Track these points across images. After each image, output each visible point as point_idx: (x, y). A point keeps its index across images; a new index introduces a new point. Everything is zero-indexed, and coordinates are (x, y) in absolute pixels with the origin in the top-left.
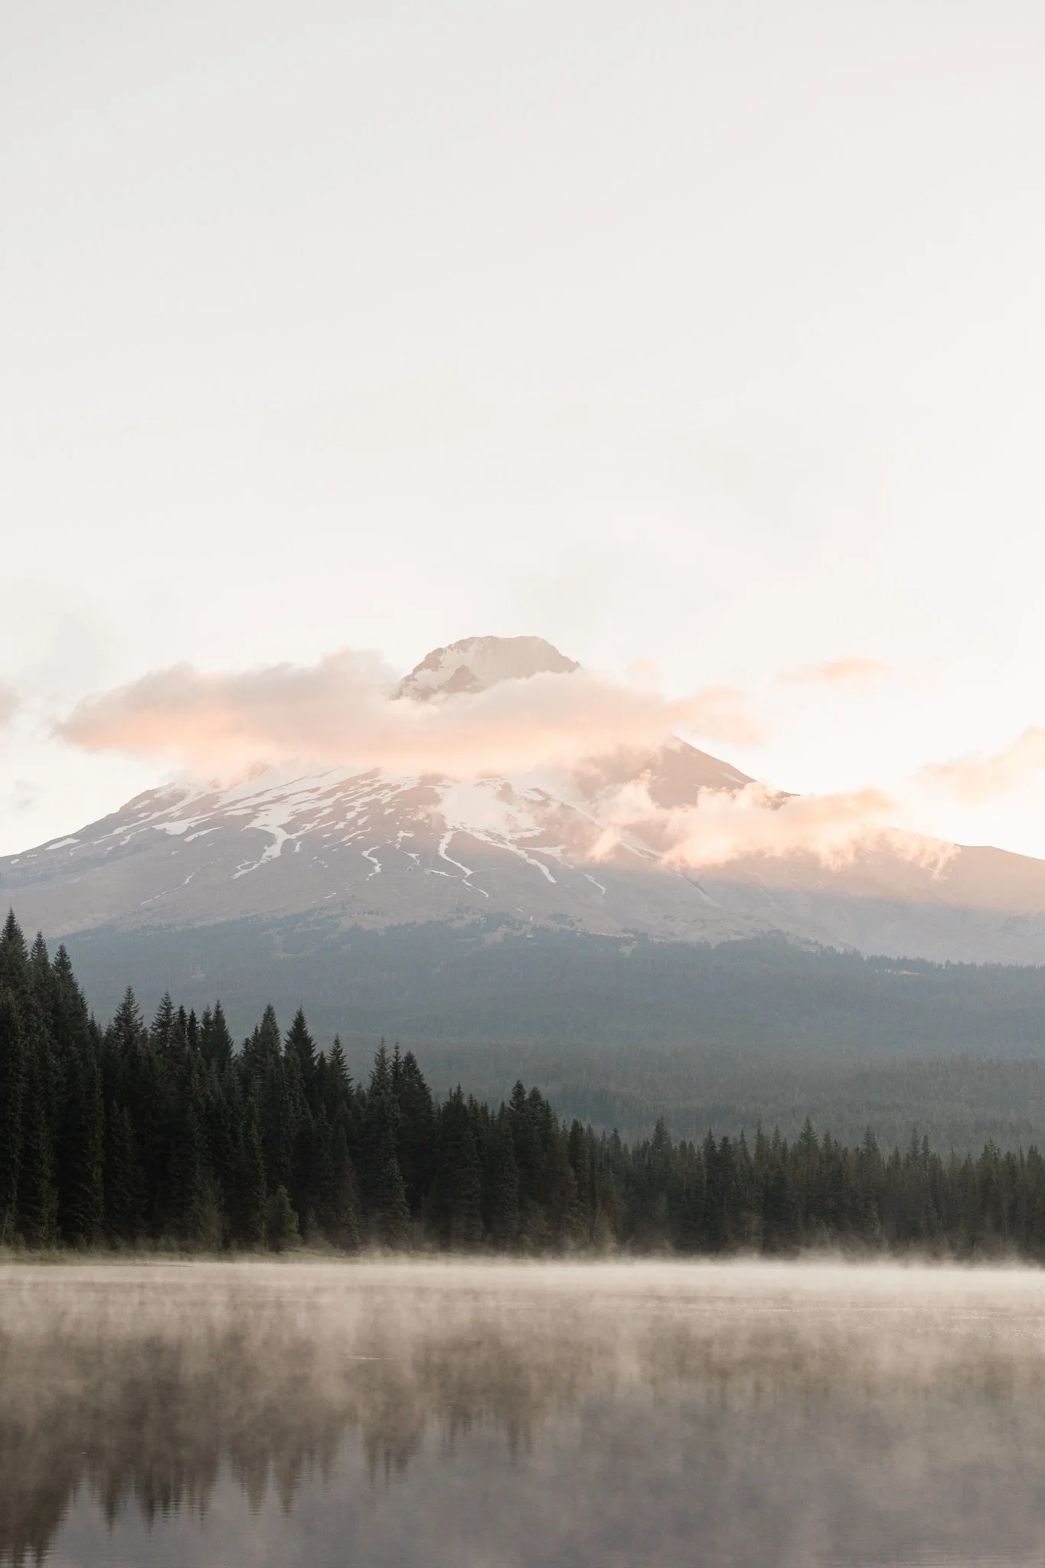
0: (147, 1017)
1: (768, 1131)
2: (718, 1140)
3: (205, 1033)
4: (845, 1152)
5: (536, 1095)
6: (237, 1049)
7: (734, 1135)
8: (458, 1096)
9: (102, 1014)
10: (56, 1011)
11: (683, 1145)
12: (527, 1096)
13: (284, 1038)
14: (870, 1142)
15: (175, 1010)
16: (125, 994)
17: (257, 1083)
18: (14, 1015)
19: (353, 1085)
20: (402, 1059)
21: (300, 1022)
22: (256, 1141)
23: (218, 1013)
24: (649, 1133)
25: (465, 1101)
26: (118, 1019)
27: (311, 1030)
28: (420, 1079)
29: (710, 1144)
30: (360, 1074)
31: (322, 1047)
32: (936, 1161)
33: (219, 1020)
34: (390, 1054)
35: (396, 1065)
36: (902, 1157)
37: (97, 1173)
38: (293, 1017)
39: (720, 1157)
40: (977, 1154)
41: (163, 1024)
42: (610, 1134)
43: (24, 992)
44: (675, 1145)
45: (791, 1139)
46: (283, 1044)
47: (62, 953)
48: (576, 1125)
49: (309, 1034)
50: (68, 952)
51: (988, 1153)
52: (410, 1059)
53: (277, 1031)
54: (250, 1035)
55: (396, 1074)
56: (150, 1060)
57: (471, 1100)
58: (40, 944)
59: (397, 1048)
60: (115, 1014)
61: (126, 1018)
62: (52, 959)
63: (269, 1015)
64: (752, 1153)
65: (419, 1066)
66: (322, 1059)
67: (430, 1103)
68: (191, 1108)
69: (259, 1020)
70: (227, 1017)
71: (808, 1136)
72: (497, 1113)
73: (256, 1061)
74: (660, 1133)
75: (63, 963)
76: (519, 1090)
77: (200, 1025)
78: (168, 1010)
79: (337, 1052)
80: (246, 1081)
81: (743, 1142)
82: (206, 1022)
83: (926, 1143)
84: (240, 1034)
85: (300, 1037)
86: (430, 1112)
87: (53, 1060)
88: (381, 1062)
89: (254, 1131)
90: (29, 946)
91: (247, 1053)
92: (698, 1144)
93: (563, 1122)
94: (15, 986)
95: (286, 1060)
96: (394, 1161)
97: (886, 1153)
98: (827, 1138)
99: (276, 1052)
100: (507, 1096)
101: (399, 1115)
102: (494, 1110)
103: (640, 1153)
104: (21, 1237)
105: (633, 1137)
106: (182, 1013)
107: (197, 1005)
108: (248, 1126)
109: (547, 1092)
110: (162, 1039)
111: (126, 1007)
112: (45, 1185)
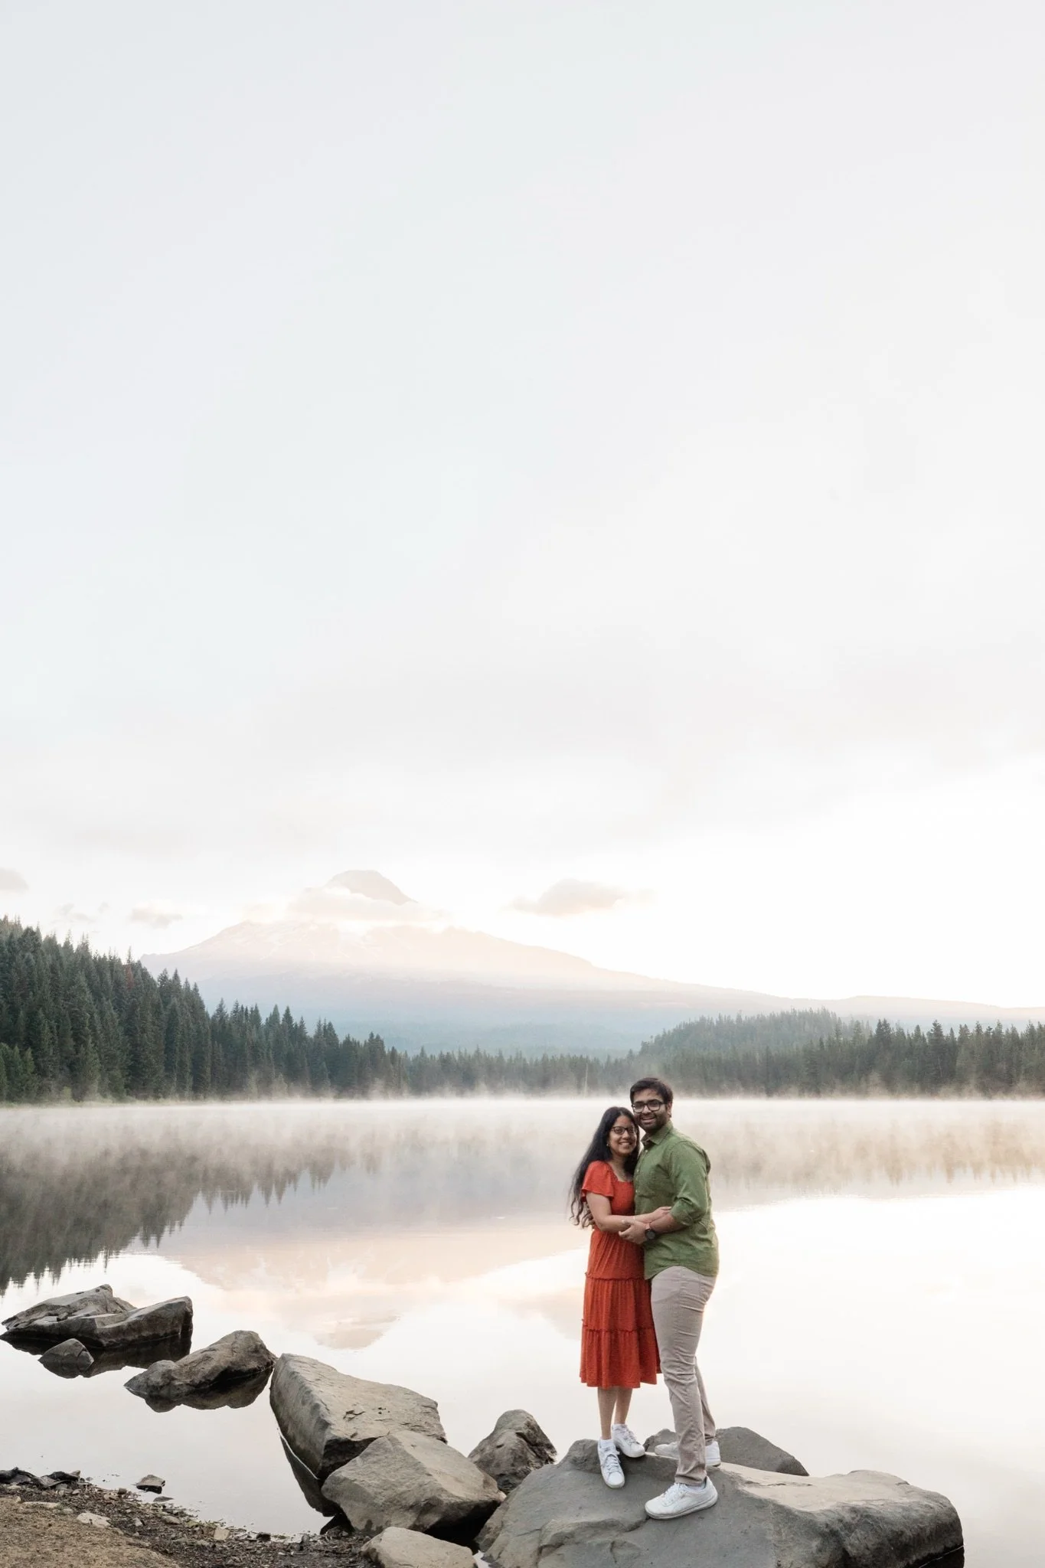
0: (229, 1010)
1: (463, 1051)
2: (445, 1053)
3: (251, 1015)
4: (492, 1058)
5: (378, 1037)
6: (263, 1022)
7: (451, 1053)
8: (348, 1038)
9: (211, 1010)
10: (193, 1007)
11: (431, 1056)
12: (375, 1037)
13: (281, 1017)
14: (500, 1053)
15: (240, 1007)
16: (220, 1000)
17: (271, 1035)
18: (177, 1008)
19: (307, 1034)
20: (327, 1023)
21: (288, 1011)
22: (271, 1056)
23: (256, 1007)
24: (418, 1052)
25: (351, 1040)
26: (217, 1010)
27: (292, 1014)
28: (334, 1031)
29: (441, 1055)
30: (311, 1031)
31: (296, 1020)
32: (525, 1060)
33: (257, 1011)
34: (322, 1022)
35: (325, 1027)
36: (513, 1059)
37: (208, 1070)
38: (285, 1009)
39: (445, 1061)
40: (540, 1058)
41: (235, 1012)
42: (403, 1053)
43: (181, 999)
44: (428, 1056)
45: (471, 1052)
46: (281, 1019)
47: (196, 986)
48: (393, 1048)
49: (291, 1015)
50: (198, 985)
51: (545, 1058)
52: (330, 1024)
53: (279, 1014)
54: (268, 1016)
55: (325, 1029)
56: (230, 1025)
57: (353, 1039)
58: (187, 982)
59: (325, 1020)
60: (216, 1008)
61: (220, 1010)
62: (192, 988)
63: (276, 1008)
64: (457, 1058)
65: (334, 1027)
66: (296, 1025)
67: (338, 1041)
68: (246, 1044)
69: (272, 1011)
70: (259, 1009)
71: (478, 1052)
72: (363, 1043)
73: (270, 1026)
74: (423, 1053)
75: (196, 989)
76: (372, 1035)
77: (249, 1012)
78: (237, 1006)
79: (302, 1022)
80: (267, 1034)
81: (453, 1055)
82: (252, 1011)
83: (521, 1054)
84: (264, 1016)
85: (288, 1016)
86: (338, 1044)
87: (191, 1025)
88: (319, 1026)
89: (271, 1052)
90: (182, 983)
91: (267, 1023)
92: (437, 1057)
93: (387, 1049)
94: (177, 997)
95: (282, 1025)
96: (324, 1063)
97: (506, 1058)
98: (485, 1053)
99: (278, 1022)
100: (367, 1038)
101: (326, 1046)
102: (362, 1043)
103: (416, 1059)
104: (177, 1095)
105: (413, 1053)
106: (242, 1008)
107: (249, 1005)
108: (268, 1050)
109: (382, 1037)
110: (234, 1018)
111: (221, 1005)
112: (188, 1074)
